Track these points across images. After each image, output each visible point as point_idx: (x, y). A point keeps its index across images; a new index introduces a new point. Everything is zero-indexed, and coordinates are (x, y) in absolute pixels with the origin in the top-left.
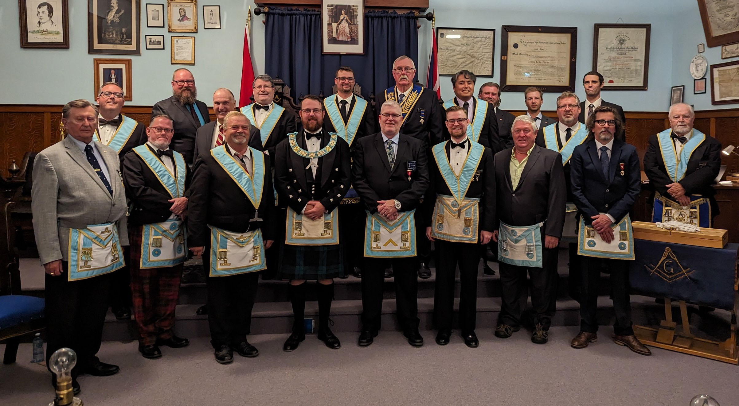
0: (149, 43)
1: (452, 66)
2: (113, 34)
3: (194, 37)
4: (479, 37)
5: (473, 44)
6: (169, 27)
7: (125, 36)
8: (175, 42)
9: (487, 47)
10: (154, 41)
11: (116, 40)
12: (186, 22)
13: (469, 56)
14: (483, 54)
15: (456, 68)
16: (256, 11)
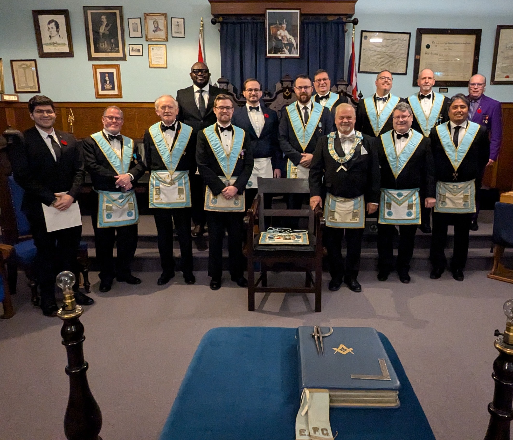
0: (132, 51)
1: (372, 65)
2: (104, 44)
3: (166, 45)
4: (396, 40)
5: (392, 45)
6: (146, 37)
7: (114, 45)
8: (152, 49)
9: (403, 49)
10: (135, 49)
11: (107, 49)
13: (388, 56)
14: (399, 54)
15: (376, 66)
16: (213, 20)
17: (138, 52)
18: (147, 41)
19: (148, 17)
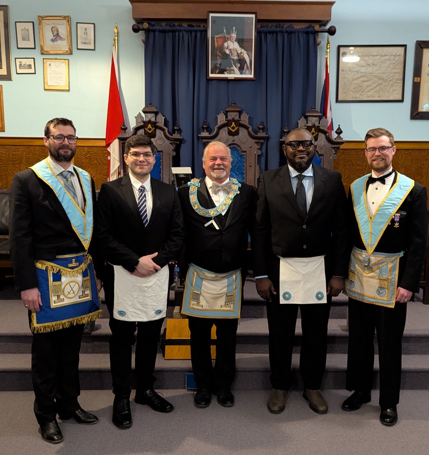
0: (20, 67)
1: (355, 91)
3: (68, 60)
4: (387, 55)
5: (381, 63)
6: (42, 49)
8: (48, 65)
9: (397, 67)
10: (24, 65)
12: (59, 42)
13: (376, 78)
14: (392, 75)
15: (360, 92)
16: (135, 27)
17: (28, 68)
18: (42, 54)
19: (43, 21)
